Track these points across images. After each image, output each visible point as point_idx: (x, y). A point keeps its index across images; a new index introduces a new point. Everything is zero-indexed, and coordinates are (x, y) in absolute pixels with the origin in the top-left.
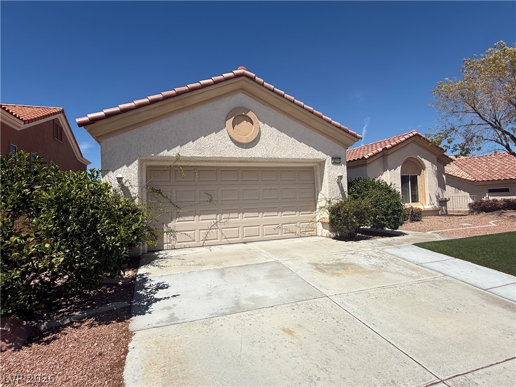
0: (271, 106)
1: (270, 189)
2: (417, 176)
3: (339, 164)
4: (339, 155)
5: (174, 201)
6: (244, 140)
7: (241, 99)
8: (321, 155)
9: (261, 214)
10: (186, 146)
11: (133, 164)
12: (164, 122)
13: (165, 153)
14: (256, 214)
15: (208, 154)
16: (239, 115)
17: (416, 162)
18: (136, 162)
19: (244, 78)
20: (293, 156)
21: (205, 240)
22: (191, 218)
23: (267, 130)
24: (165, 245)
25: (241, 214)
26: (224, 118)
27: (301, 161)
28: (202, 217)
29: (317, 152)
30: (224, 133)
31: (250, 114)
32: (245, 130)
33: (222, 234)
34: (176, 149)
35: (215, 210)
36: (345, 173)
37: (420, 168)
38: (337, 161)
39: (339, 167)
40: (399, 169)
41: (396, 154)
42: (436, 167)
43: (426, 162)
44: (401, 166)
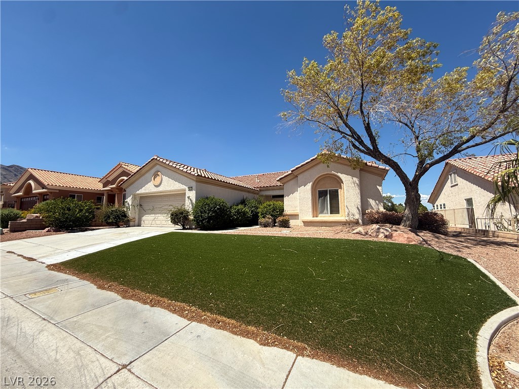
0: (166, 168)
2: (337, 190)
3: (192, 190)
4: (192, 186)
5: (144, 209)
6: (156, 184)
7: (156, 168)
8: (184, 187)
10: (142, 189)
16: (156, 175)
17: (333, 177)
18: (131, 196)
19: (154, 160)
20: (173, 189)
21: (151, 224)
23: (165, 178)
24: (142, 225)
25: (162, 215)
26: (152, 177)
27: (176, 190)
29: (182, 185)
30: (152, 183)
31: (159, 173)
32: (158, 180)
36: (195, 195)
37: (339, 182)
38: (190, 189)
39: (191, 192)
40: (309, 186)
41: (307, 173)
42: (356, 180)
43: (343, 176)
44: (311, 183)
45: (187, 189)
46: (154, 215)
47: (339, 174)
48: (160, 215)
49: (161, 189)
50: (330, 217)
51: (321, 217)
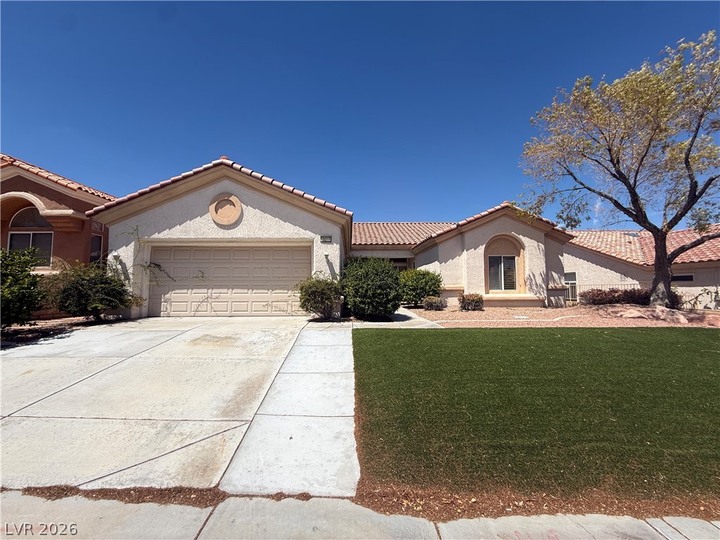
0: (255, 189)
1: (261, 268)
2: (514, 257)
3: (330, 242)
4: (329, 234)
5: (172, 276)
6: (225, 223)
7: (226, 185)
8: (308, 234)
9: (250, 291)
10: (174, 229)
11: (130, 245)
12: (158, 210)
13: (156, 236)
14: (246, 291)
15: (192, 236)
16: (222, 201)
17: (511, 239)
18: (133, 243)
19: (222, 166)
20: (276, 236)
21: (196, 311)
22: (185, 291)
23: (250, 212)
24: (162, 313)
25: (230, 290)
26: (208, 203)
27: (284, 240)
28: (194, 291)
29: (303, 231)
30: (208, 217)
31: (233, 198)
32: (228, 214)
33: (212, 308)
34: (165, 232)
35: (206, 285)
36: (338, 252)
37: (519, 247)
38: (326, 239)
39: (329, 246)
40: (482, 249)
41: (478, 231)
42: (542, 246)
43: (525, 240)
44: (484, 246)
45: (317, 238)
46: (205, 291)
47: (521, 237)
48: (225, 291)
49: (238, 233)
50: (504, 293)
51: (493, 293)
